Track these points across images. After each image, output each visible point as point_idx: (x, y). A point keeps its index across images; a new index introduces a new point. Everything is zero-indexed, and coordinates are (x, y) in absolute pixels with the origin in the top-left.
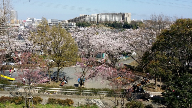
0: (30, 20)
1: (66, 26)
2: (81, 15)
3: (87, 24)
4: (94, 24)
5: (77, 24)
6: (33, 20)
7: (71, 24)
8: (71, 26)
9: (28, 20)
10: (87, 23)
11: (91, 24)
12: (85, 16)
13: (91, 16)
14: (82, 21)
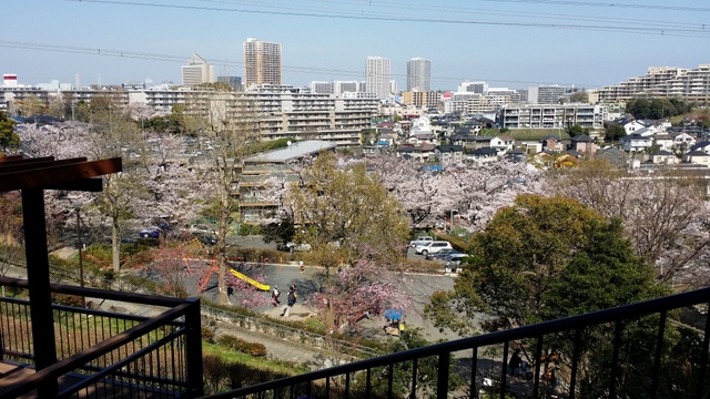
0: (469, 89)
1: (568, 117)
2: (654, 70)
3: (672, 108)
4: (704, 104)
5: (628, 106)
6: (478, 89)
7: (592, 110)
8: (591, 117)
9: (462, 91)
10: (671, 101)
11: (693, 105)
12: (669, 75)
13: (694, 74)
14: (656, 92)
